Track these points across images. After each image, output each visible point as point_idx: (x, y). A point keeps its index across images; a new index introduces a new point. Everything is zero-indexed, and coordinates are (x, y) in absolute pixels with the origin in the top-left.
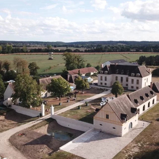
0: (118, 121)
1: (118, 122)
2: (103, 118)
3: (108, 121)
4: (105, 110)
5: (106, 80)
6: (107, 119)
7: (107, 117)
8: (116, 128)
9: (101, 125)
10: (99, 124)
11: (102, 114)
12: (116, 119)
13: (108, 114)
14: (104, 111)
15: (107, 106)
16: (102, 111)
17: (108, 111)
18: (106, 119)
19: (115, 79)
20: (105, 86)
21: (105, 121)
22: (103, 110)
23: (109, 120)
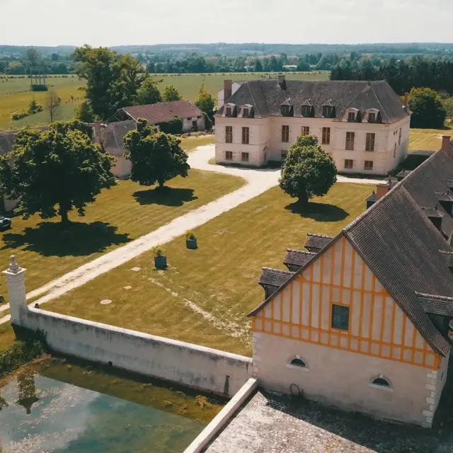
0: (408, 343)
1: (406, 352)
2: (315, 324)
3: (344, 342)
4: (327, 280)
5: (245, 140)
6: (334, 330)
7: (340, 317)
8: (392, 379)
9: (297, 362)
10: (288, 355)
11: (305, 304)
12: (398, 332)
13: (345, 302)
14: (321, 284)
15: (338, 255)
16: (306, 286)
17: (347, 284)
18: (329, 332)
19: (279, 134)
20: (245, 163)
21: (325, 340)
22: (311, 282)
23: (350, 337)
